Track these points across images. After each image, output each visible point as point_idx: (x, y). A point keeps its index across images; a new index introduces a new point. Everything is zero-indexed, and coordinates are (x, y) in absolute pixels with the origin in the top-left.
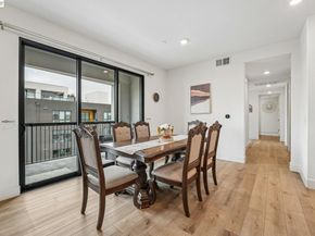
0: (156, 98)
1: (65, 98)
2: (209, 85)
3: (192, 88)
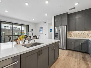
1: (17, 29)
3: (40, 28)
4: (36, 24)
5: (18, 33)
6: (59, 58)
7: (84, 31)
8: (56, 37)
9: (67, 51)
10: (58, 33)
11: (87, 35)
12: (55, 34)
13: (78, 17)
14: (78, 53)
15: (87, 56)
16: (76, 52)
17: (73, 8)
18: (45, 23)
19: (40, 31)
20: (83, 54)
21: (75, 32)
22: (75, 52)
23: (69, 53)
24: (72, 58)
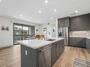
0: (37, 30)
1: (18, 29)
2: (46, 28)
3: (44, 28)
4: (40, 25)
5: (19, 33)
6: (64, 51)
7: (83, 31)
8: (60, 36)
9: (69, 47)
10: (61, 33)
11: (85, 34)
12: (59, 34)
13: (77, 20)
14: (78, 48)
15: (85, 50)
16: (77, 48)
17: (74, 14)
18: (49, 24)
19: (44, 31)
20: (82, 48)
21: (75, 32)
22: (75, 47)
23: (71, 48)
24: (74, 51)
